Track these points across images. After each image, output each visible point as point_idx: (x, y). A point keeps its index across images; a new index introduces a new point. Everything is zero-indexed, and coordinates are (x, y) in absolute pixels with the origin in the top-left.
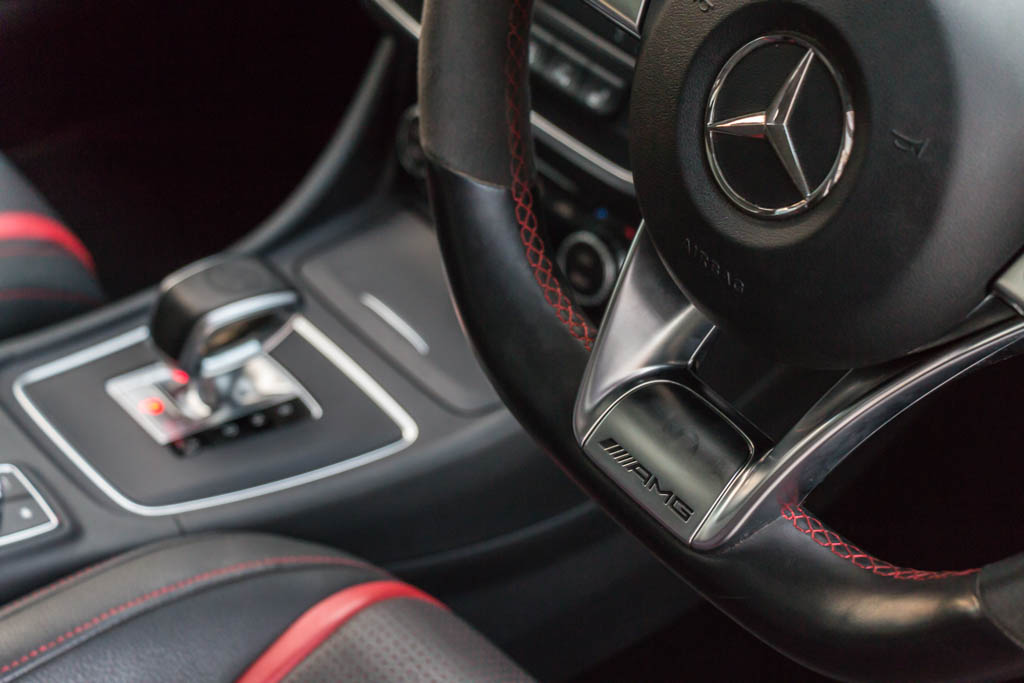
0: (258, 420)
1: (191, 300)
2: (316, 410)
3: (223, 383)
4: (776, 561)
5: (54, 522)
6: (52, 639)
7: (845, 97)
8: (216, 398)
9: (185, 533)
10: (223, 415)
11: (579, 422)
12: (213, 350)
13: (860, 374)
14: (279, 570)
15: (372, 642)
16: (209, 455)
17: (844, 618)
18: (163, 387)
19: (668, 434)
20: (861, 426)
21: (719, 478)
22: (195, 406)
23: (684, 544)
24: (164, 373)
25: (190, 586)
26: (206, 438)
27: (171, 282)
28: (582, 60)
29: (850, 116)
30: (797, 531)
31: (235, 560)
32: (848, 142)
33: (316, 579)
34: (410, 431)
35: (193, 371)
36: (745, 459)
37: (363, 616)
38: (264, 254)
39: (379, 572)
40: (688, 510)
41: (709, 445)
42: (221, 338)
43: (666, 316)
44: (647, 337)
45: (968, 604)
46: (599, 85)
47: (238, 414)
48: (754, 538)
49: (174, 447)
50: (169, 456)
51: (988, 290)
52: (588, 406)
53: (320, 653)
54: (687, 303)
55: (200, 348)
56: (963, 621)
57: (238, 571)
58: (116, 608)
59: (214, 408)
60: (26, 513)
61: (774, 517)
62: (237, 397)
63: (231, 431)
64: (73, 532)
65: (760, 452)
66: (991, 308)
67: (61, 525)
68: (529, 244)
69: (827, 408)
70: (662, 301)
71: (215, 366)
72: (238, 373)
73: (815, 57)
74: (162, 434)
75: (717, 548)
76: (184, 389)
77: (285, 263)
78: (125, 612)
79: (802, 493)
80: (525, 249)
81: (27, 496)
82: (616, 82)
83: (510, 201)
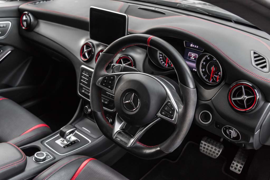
0: (73, 143)
1: (64, 130)
2: (79, 141)
3: (68, 139)
4: (137, 148)
5: (52, 157)
6: (55, 171)
7: (138, 98)
8: (68, 141)
9: (67, 156)
10: (69, 143)
11: (113, 136)
12: (67, 136)
13: (142, 127)
14: (79, 159)
15: (91, 165)
16: (68, 148)
17: (145, 152)
18: (61, 141)
19: (123, 136)
20: (144, 132)
21: (129, 140)
22: (65, 142)
23: (127, 147)
24: (62, 139)
25: (69, 162)
26: (68, 146)
27: (61, 129)
28: (104, 99)
29: (139, 99)
30: (139, 144)
31: (74, 158)
32: (139, 102)
33: (83, 159)
34: (90, 141)
35: (65, 138)
36: (132, 137)
37: (89, 162)
38: (71, 124)
39: (90, 157)
40: (126, 144)
41: (128, 136)
42: (68, 134)
43: (121, 123)
44: (119, 126)
45: (159, 149)
46: (106, 101)
47: (71, 142)
48: (134, 146)
49: (64, 147)
50: (64, 148)
51: (156, 115)
52: (114, 134)
53: (85, 167)
54: (123, 121)
55: (66, 135)
56: (158, 150)
57: (74, 160)
58: (61, 166)
59: (68, 142)
60: (49, 157)
61: (136, 143)
62: (70, 140)
63: (70, 144)
64: (55, 158)
65: (133, 136)
66: (156, 117)
67: (53, 158)
68: (104, 118)
69: (140, 130)
70: (120, 122)
71: (68, 137)
72: (70, 138)
73: (134, 94)
74: (62, 146)
75: (130, 147)
76: (64, 141)
77: (73, 124)
78: (62, 166)
79: (138, 140)
80: (104, 119)
81: (49, 155)
82: (108, 100)
83: (102, 114)
